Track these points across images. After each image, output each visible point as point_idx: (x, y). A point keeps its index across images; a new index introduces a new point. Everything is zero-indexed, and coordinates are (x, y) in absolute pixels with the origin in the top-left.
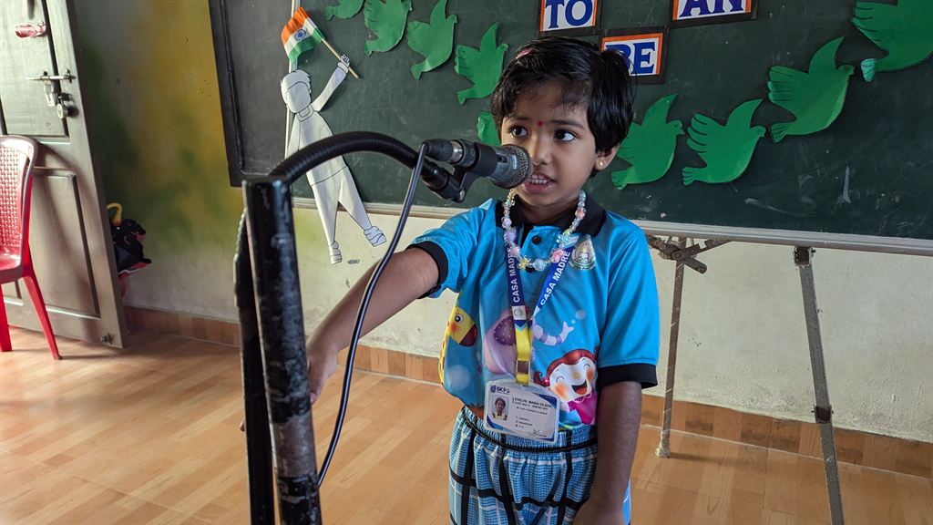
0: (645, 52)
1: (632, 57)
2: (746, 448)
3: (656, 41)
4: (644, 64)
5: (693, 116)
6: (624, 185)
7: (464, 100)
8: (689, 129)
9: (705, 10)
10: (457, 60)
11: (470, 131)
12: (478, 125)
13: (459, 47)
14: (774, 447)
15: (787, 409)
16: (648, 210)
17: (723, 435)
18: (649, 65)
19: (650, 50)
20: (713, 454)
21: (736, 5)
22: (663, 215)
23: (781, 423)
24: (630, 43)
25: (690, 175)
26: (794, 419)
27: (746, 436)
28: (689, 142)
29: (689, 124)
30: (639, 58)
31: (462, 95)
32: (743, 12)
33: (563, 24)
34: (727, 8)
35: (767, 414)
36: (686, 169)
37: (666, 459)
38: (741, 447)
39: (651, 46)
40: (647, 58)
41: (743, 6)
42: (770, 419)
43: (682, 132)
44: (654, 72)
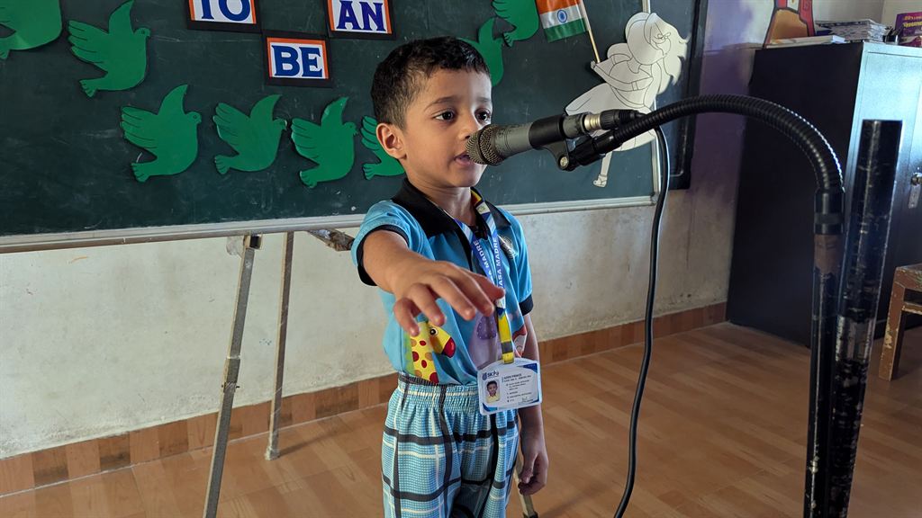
0: (311, 56)
1: (300, 60)
2: (323, 421)
3: (320, 47)
4: (312, 68)
5: (363, 118)
6: (315, 184)
7: (94, 91)
8: (362, 129)
9: (356, 26)
10: (72, 39)
11: (109, 131)
12: (123, 124)
13: (72, 23)
14: (341, 412)
15: (345, 376)
16: (340, 205)
17: (302, 419)
18: (318, 70)
19: (317, 56)
20: (307, 438)
21: (380, 27)
22: (353, 208)
23: (343, 389)
24: (296, 46)
25: (372, 170)
26: (352, 381)
27: (320, 412)
28: (363, 141)
29: (362, 125)
30: (307, 62)
31: (91, 86)
32: (386, 32)
33: (218, 16)
34: (374, 27)
35: (333, 386)
36: (367, 166)
37: (278, 460)
38: (319, 423)
39: (316, 51)
40: (314, 62)
41: (385, 28)
42: (335, 388)
43: (355, 132)
44: (324, 77)
